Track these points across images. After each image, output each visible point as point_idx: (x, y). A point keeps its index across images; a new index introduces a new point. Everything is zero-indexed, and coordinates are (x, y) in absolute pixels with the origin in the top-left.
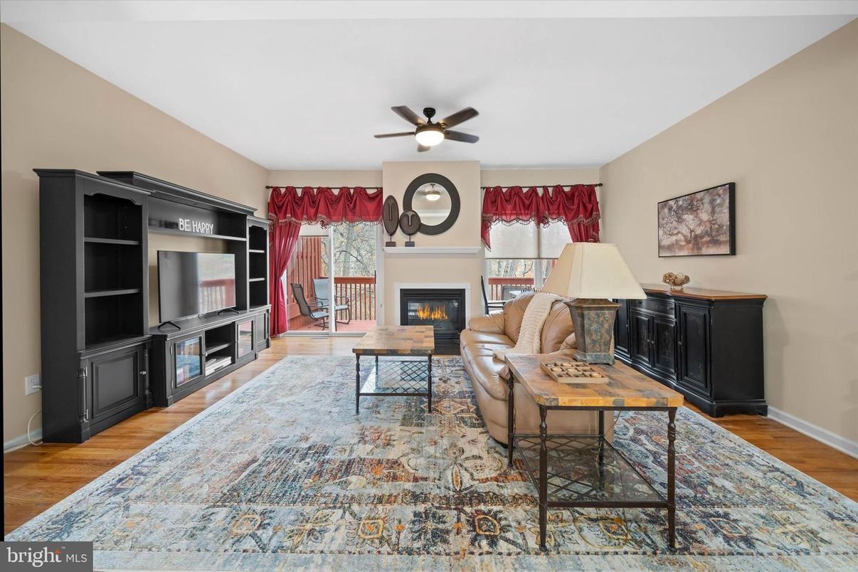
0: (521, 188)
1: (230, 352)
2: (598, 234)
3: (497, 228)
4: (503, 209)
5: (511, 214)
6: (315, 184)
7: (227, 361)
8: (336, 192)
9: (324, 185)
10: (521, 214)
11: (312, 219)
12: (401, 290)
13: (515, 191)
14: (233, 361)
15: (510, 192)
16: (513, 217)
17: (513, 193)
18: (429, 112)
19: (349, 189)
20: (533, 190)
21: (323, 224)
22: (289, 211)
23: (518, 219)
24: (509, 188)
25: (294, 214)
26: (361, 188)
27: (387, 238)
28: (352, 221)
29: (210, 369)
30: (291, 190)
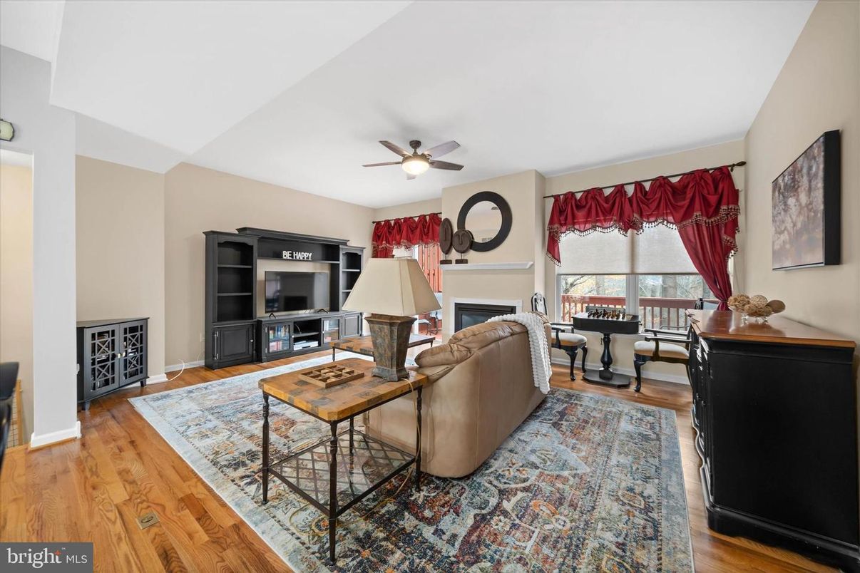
0: (600, 189)
1: (317, 338)
2: (734, 238)
3: (568, 240)
4: (574, 217)
5: (586, 223)
6: (402, 215)
7: (314, 344)
8: (416, 219)
9: (408, 216)
10: (598, 221)
11: (399, 244)
12: (456, 303)
13: (594, 194)
14: (320, 345)
15: (586, 197)
16: (588, 226)
17: (590, 196)
18: (416, 144)
19: (425, 216)
20: (620, 189)
21: (407, 247)
22: (384, 239)
23: (594, 228)
24: (584, 191)
25: (388, 242)
26: (434, 214)
27: (442, 257)
28: (427, 243)
29: (298, 347)
30: (387, 222)
